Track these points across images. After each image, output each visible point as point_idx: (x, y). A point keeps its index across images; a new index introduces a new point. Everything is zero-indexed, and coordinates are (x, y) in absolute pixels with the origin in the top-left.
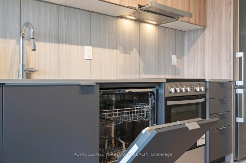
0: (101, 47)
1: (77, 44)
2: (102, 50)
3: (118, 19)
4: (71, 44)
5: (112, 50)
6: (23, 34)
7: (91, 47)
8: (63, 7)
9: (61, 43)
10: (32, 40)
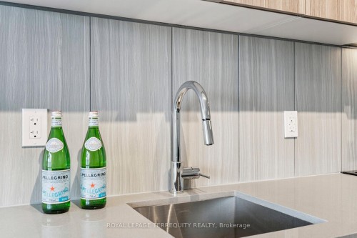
0: (312, 110)
1: (271, 109)
2: (315, 115)
3: (343, 49)
4: (260, 110)
5: (333, 114)
6: (179, 103)
7: (296, 112)
8: (246, 38)
9: (242, 110)
10: (205, 122)
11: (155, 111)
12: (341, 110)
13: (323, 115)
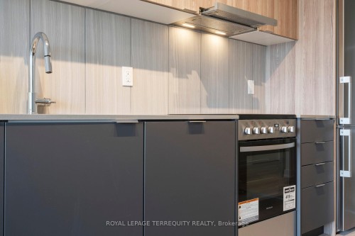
0: (145, 68)
2: (147, 72)
3: (170, 28)
4: (103, 64)
5: (161, 73)
6: (34, 49)
7: (132, 68)
8: (92, 11)
9: (88, 62)
10: (47, 58)
11: (15, 55)
12: (169, 71)
13: (154, 73)
